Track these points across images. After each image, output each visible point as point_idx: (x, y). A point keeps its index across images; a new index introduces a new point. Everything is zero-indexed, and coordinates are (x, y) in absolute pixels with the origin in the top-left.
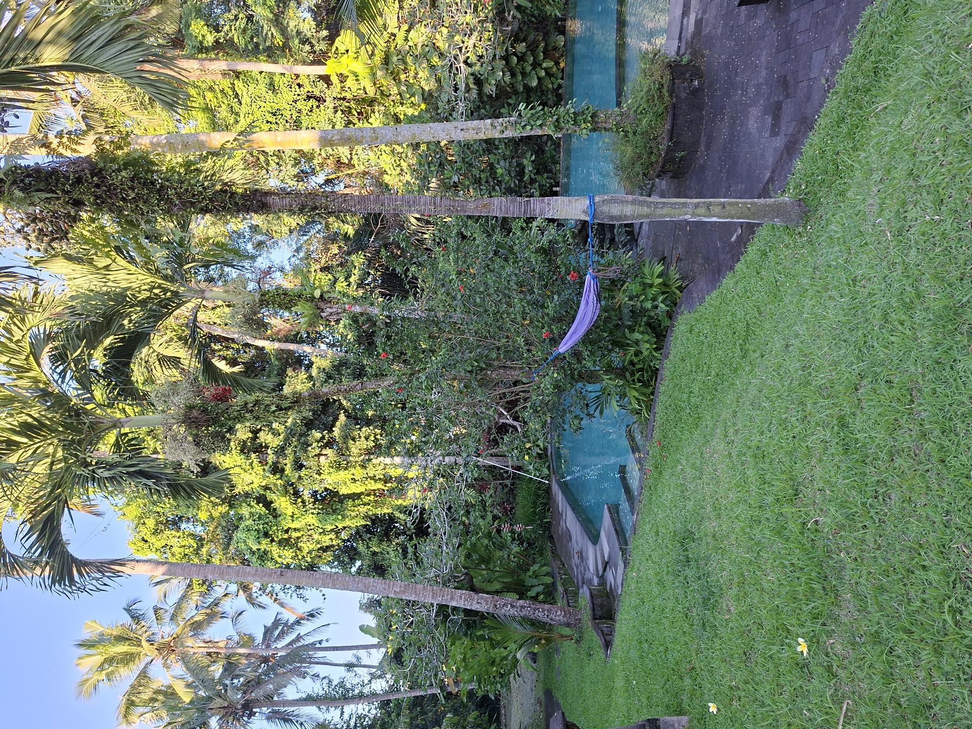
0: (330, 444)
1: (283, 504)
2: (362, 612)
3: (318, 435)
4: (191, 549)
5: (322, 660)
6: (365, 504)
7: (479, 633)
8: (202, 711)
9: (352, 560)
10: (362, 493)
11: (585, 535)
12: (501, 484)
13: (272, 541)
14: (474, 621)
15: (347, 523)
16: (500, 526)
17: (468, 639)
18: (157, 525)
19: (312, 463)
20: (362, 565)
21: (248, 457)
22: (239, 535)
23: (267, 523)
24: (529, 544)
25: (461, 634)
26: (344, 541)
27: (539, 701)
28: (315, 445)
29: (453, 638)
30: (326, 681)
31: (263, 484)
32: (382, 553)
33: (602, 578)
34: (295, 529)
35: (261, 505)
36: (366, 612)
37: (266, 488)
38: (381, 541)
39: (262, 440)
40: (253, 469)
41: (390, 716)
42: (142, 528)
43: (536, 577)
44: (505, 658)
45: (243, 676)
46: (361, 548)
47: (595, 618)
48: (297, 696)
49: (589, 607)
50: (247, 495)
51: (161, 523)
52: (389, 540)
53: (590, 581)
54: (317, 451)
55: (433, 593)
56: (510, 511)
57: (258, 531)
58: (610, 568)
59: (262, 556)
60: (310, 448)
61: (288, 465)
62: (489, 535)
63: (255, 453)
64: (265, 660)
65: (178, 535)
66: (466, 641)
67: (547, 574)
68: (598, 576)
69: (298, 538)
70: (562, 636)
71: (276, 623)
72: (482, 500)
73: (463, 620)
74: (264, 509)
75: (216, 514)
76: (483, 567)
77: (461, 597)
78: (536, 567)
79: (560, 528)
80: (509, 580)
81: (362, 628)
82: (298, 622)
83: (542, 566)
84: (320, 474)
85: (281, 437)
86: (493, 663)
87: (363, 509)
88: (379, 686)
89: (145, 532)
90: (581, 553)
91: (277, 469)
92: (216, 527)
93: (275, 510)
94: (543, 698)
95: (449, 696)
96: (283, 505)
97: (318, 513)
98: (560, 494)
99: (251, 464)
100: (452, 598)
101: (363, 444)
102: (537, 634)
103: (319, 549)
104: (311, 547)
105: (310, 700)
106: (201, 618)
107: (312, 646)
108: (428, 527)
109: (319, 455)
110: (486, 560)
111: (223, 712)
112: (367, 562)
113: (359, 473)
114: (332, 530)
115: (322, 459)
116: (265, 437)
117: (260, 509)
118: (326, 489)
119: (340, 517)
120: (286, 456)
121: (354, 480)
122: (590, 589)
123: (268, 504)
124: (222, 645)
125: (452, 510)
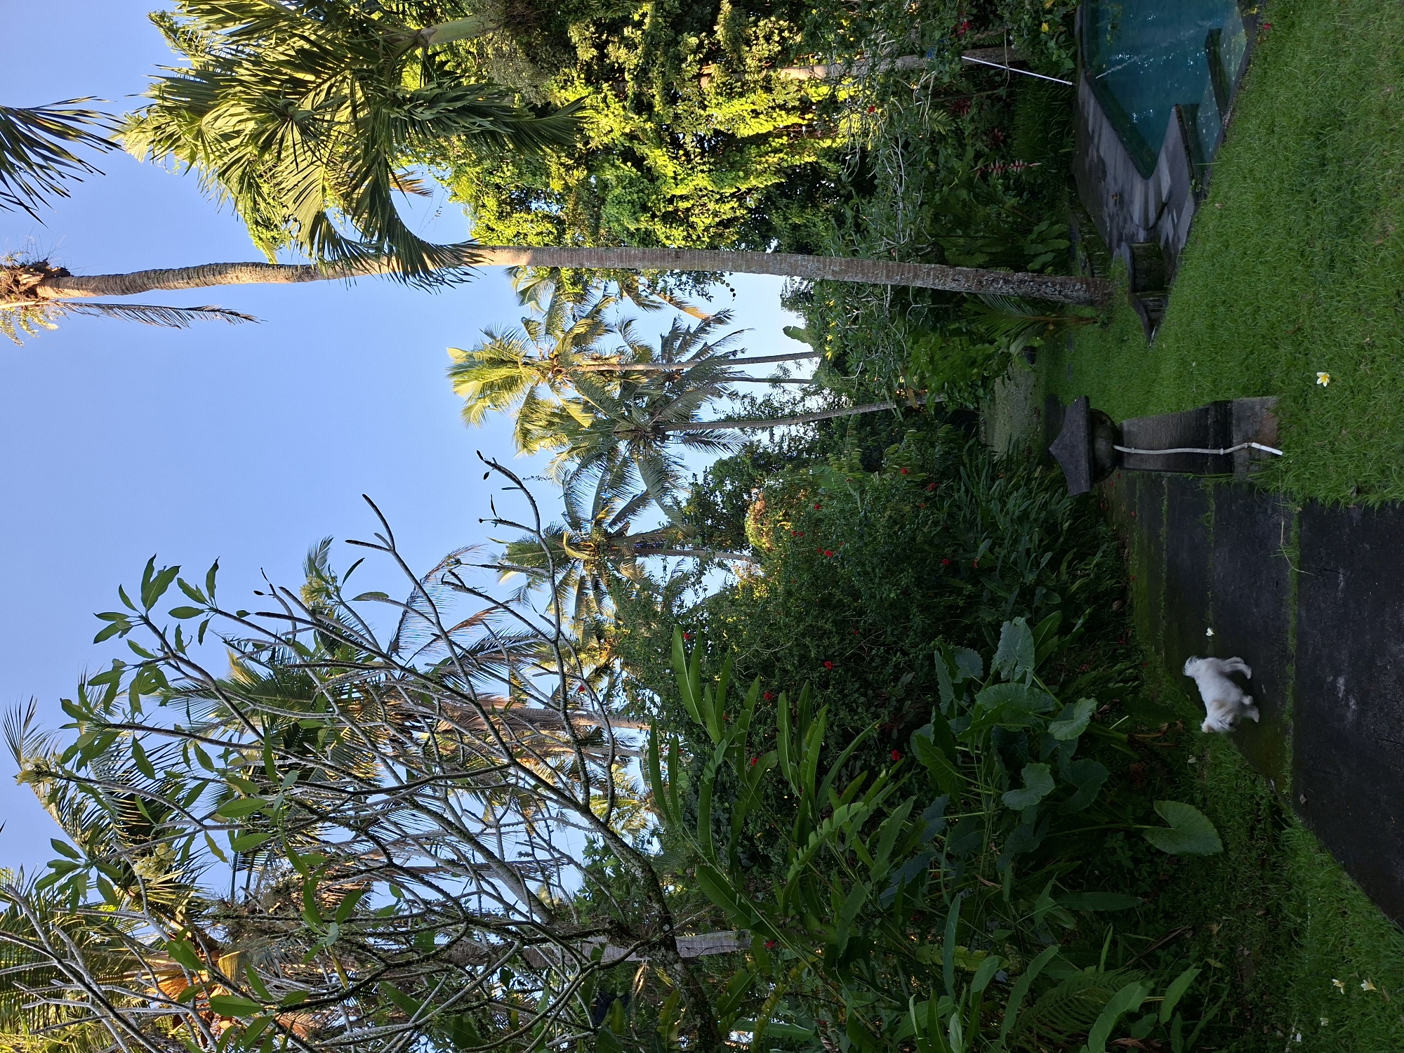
0: (713, 55)
1: (659, 158)
2: (786, 310)
3: (693, 41)
4: (552, 237)
5: (739, 375)
6: (776, 151)
7: (952, 327)
8: (607, 435)
9: (766, 239)
10: (769, 134)
11: (1131, 164)
12: (988, 97)
13: (654, 216)
14: (947, 310)
15: (753, 182)
16: (986, 166)
17: (937, 335)
18: (499, 205)
19: (688, 90)
20: (780, 245)
21: (598, 90)
22: (609, 210)
23: (642, 191)
24: (1032, 193)
25: (927, 328)
26: (750, 210)
27: (1037, 411)
28: (690, 58)
29: (916, 334)
30: (747, 401)
31: (627, 130)
32: (806, 226)
33: (1153, 231)
34: (682, 198)
35: (629, 164)
36: (790, 309)
37: (632, 137)
38: (804, 207)
39: (613, 59)
40: (608, 107)
41: (831, 437)
42: (483, 212)
43: (1043, 241)
44: (989, 357)
45: (647, 394)
46: (776, 220)
47: (1134, 289)
48: (715, 418)
49: (1126, 275)
50: (608, 150)
51: (504, 202)
52: (815, 206)
53: (1132, 238)
54: (696, 69)
55: (888, 271)
56: (1004, 142)
57: (632, 202)
58: (1170, 212)
59: (644, 239)
60: (684, 65)
61: (657, 97)
62: (969, 184)
63: (607, 81)
64: (670, 377)
65: (530, 218)
66: (934, 338)
67: (1060, 236)
68: (1147, 229)
69: (688, 210)
70: (1081, 319)
71: (675, 332)
72: (958, 129)
73: (930, 310)
74: (634, 170)
75: (572, 182)
76: (960, 232)
77: (928, 274)
78: (1043, 226)
79: (1087, 161)
80: (999, 249)
81: (787, 331)
82: (702, 330)
83: (1053, 224)
84: (704, 108)
85: (639, 51)
86: (973, 363)
87: (773, 159)
88: (815, 403)
89: (489, 217)
90: (1121, 195)
91: (642, 106)
92: (576, 204)
93: (649, 169)
94: (1042, 407)
95: (909, 412)
96: (660, 162)
97: (710, 171)
98: (1092, 101)
99: (604, 100)
100: (916, 276)
101: (762, 49)
102: (1042, 318)
103: (719, 224)
104: (708, 221)
105: (729, 421)
106: (582, 330)
107: (725, 359)
108: (874, 177)
109: (699, 76)
110: (964, 222)
111: (631, 436)
112: (787, 240)
113: (761, 99)
114: (733, 195)
115: (704, 82)
116: (617, 53)
117: (628, 169)
118: (717, 133)
119: (741, 174)
120: (651, 82)
121: (756, 114)
122: (1131, 248)
123: (639, 162)
124: (614, 361)
125: (910, 149)
